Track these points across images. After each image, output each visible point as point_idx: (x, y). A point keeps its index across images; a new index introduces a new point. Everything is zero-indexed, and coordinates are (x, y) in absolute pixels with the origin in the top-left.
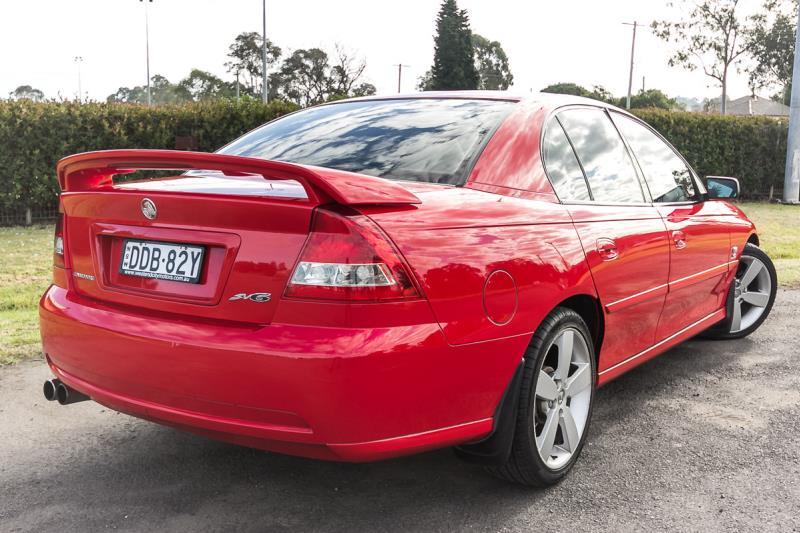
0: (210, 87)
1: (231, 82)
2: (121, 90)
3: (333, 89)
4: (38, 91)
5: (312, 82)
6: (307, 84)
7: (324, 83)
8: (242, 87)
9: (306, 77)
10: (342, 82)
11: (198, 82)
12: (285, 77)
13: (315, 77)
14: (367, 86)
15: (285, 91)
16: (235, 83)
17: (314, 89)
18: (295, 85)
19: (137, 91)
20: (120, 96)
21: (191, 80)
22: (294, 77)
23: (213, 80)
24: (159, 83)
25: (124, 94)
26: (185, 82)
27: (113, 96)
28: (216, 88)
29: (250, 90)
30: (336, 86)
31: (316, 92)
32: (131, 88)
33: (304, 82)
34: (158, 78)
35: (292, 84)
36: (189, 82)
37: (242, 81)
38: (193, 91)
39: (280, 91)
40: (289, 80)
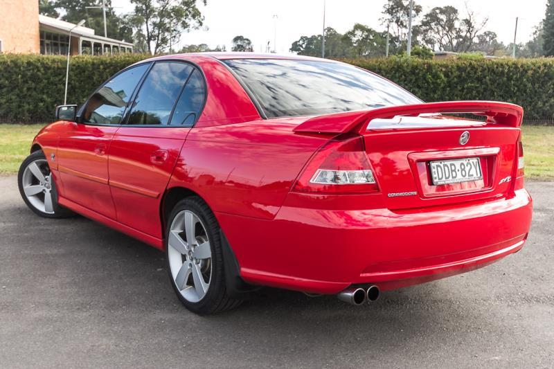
0: (367, 36)
1: (382, 32)
2: (302, 38)
3: (461, 37)
4: (247, 40)
5: (445, 32)
6: (441, 33)
7: (454, 32)
8: (391, 36)
9: (440, 28)
10: (468, 31)
11: (359, 33)
12: (424, 28)
13: (447, 28)
14: (490, 33)
15: (423, 39)
16: (385, 32)
17: (446, 37)
18: (431, 34)
19: (314, 38)
20: (301, 42)
21: (354, 31)
22: (431, 28)
23: (369, 31)
24: (329, 33)
25: (304, 41)
26: (349, 33)
27: (296, 42)
28: (371, 37)
29: (397, 38)
30: (463, 34)
31: (448, 40)
32: (309, 36)
33: (438, 32)
34: (329, 29)
35: (429, 34)
36: (352, 33)
37: (391, 31)
38: (354, 39)
39: (419, 38)
40: (427, 31)
